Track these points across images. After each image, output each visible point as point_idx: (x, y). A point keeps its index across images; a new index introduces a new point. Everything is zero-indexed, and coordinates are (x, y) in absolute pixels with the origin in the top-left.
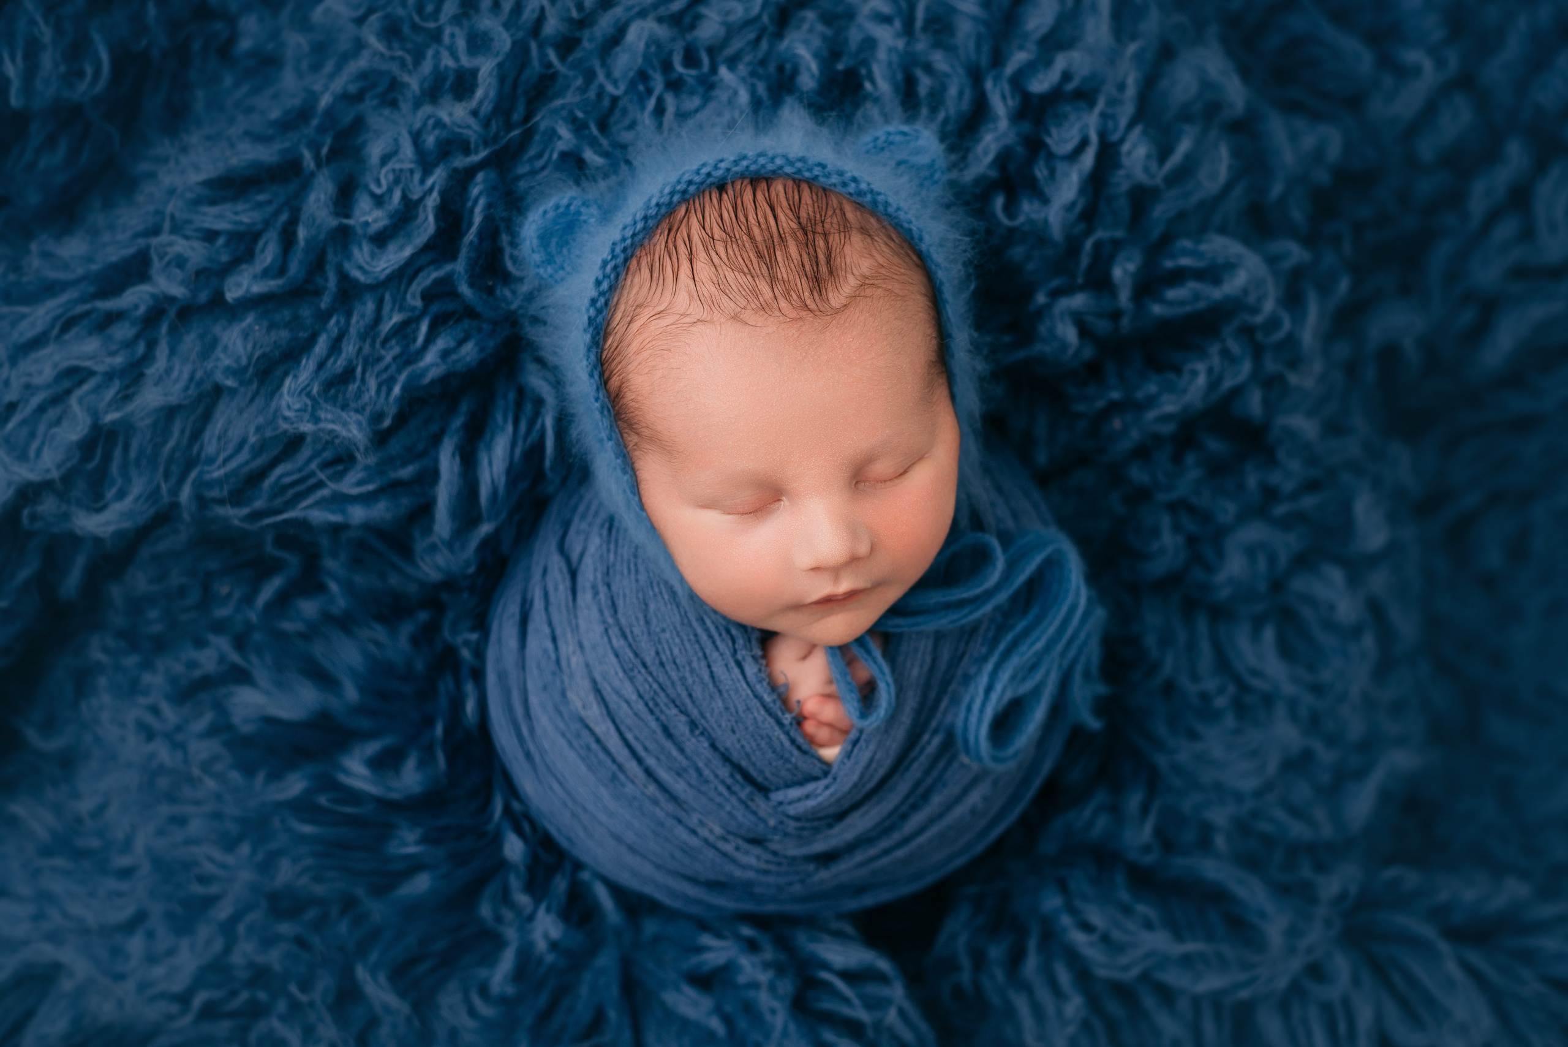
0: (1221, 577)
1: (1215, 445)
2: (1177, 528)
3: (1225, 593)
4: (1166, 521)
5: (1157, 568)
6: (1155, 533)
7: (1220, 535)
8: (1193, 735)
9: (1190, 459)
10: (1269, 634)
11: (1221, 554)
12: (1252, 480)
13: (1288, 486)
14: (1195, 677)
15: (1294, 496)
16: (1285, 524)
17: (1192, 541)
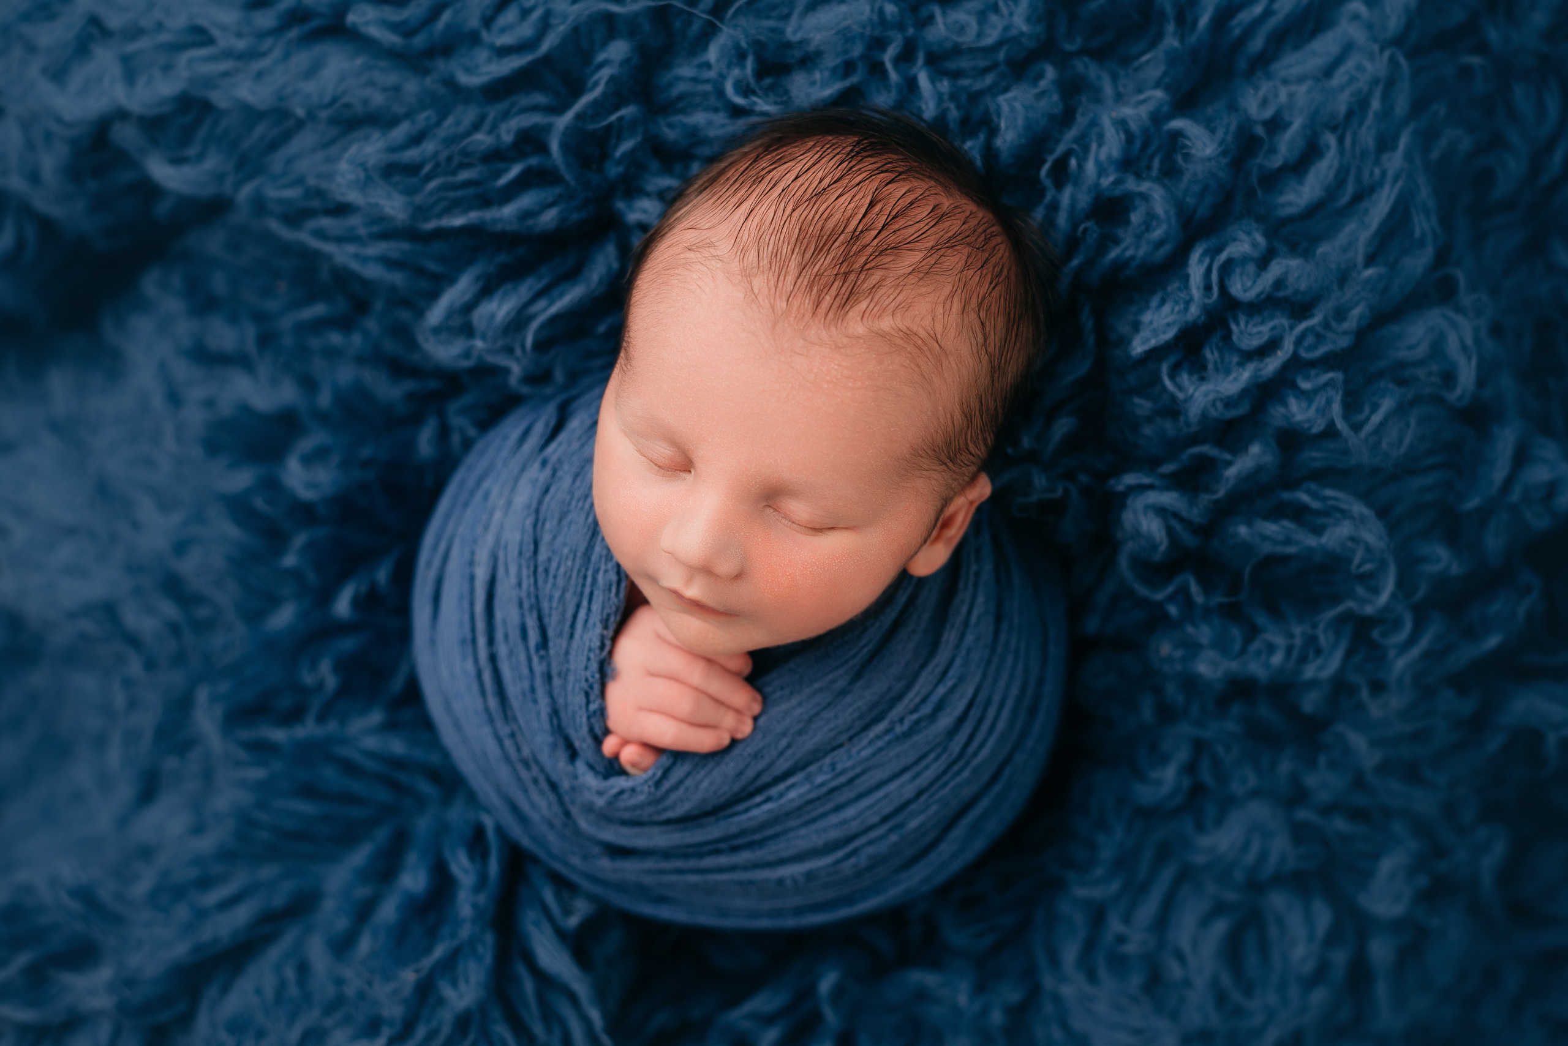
0: (1204, 842)
1: (1265, 711)
2: (1190, 768)
3: (1200, 859)
4: (1183, 755)
5: (1146, 794)
6: (1164, 760)
7: (1229, 803)
8: (1092, 976)
9: (1236, 709)
10: (1220, 927)
11: (1219, 822)
12: (1285, 766)
13: (1323, 797)
14: (1127, 919)
15: (1327, 811)
16: (1299, 833)
17: (1197, 791)
